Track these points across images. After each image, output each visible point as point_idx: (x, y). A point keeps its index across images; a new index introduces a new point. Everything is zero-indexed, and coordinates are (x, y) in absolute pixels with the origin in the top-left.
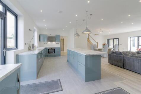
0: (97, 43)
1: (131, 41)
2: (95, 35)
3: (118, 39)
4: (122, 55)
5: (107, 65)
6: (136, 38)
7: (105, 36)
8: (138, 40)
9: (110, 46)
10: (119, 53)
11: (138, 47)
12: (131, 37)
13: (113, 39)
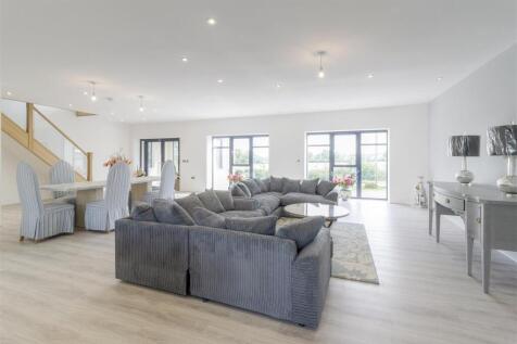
0: (89, 156)
1: (215, 150)
2: (79, 114)
3: (177, 139)
4: (183, 221)
5: (98, 301)
6: (226, 142)
7: (130, 127)
8: (231, 147)
9: (149, 169)
10: (169, 212)
11: (231, 172)
12: (213, 138)
13: (163, 141)
